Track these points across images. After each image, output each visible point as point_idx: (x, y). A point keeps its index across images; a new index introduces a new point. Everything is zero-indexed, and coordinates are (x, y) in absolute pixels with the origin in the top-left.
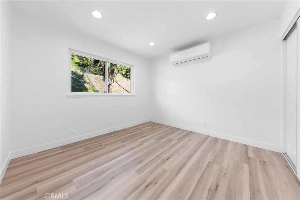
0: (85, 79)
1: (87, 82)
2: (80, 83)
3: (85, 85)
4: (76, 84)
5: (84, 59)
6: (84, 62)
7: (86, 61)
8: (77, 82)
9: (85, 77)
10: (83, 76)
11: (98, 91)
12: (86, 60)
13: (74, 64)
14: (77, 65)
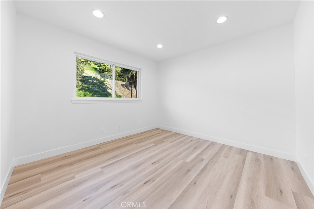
0: (106, 85)
1: (109, 88)
2: (103, 88)
3: (108, 90)
4: (101, 90)
5: (102, 65)
6: (102, 67)
7: (104, 67)
8: (101, 88)
9: (105, 83)
10: (104, 81)
11: (120, 97)
12: (104, 65)
13: (92, 70)
14: (94, 70)
